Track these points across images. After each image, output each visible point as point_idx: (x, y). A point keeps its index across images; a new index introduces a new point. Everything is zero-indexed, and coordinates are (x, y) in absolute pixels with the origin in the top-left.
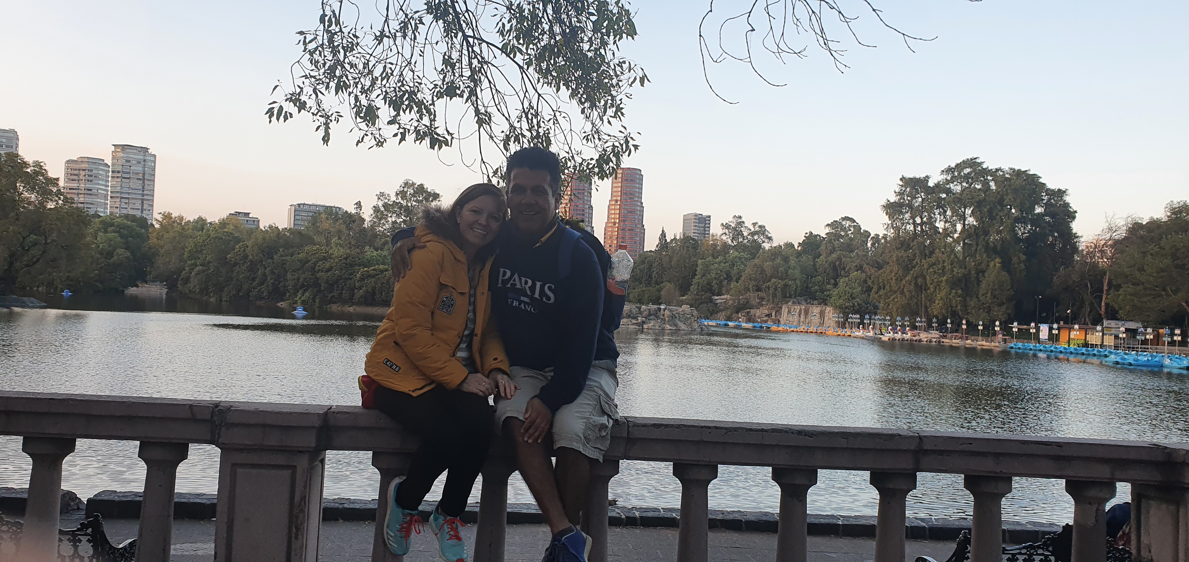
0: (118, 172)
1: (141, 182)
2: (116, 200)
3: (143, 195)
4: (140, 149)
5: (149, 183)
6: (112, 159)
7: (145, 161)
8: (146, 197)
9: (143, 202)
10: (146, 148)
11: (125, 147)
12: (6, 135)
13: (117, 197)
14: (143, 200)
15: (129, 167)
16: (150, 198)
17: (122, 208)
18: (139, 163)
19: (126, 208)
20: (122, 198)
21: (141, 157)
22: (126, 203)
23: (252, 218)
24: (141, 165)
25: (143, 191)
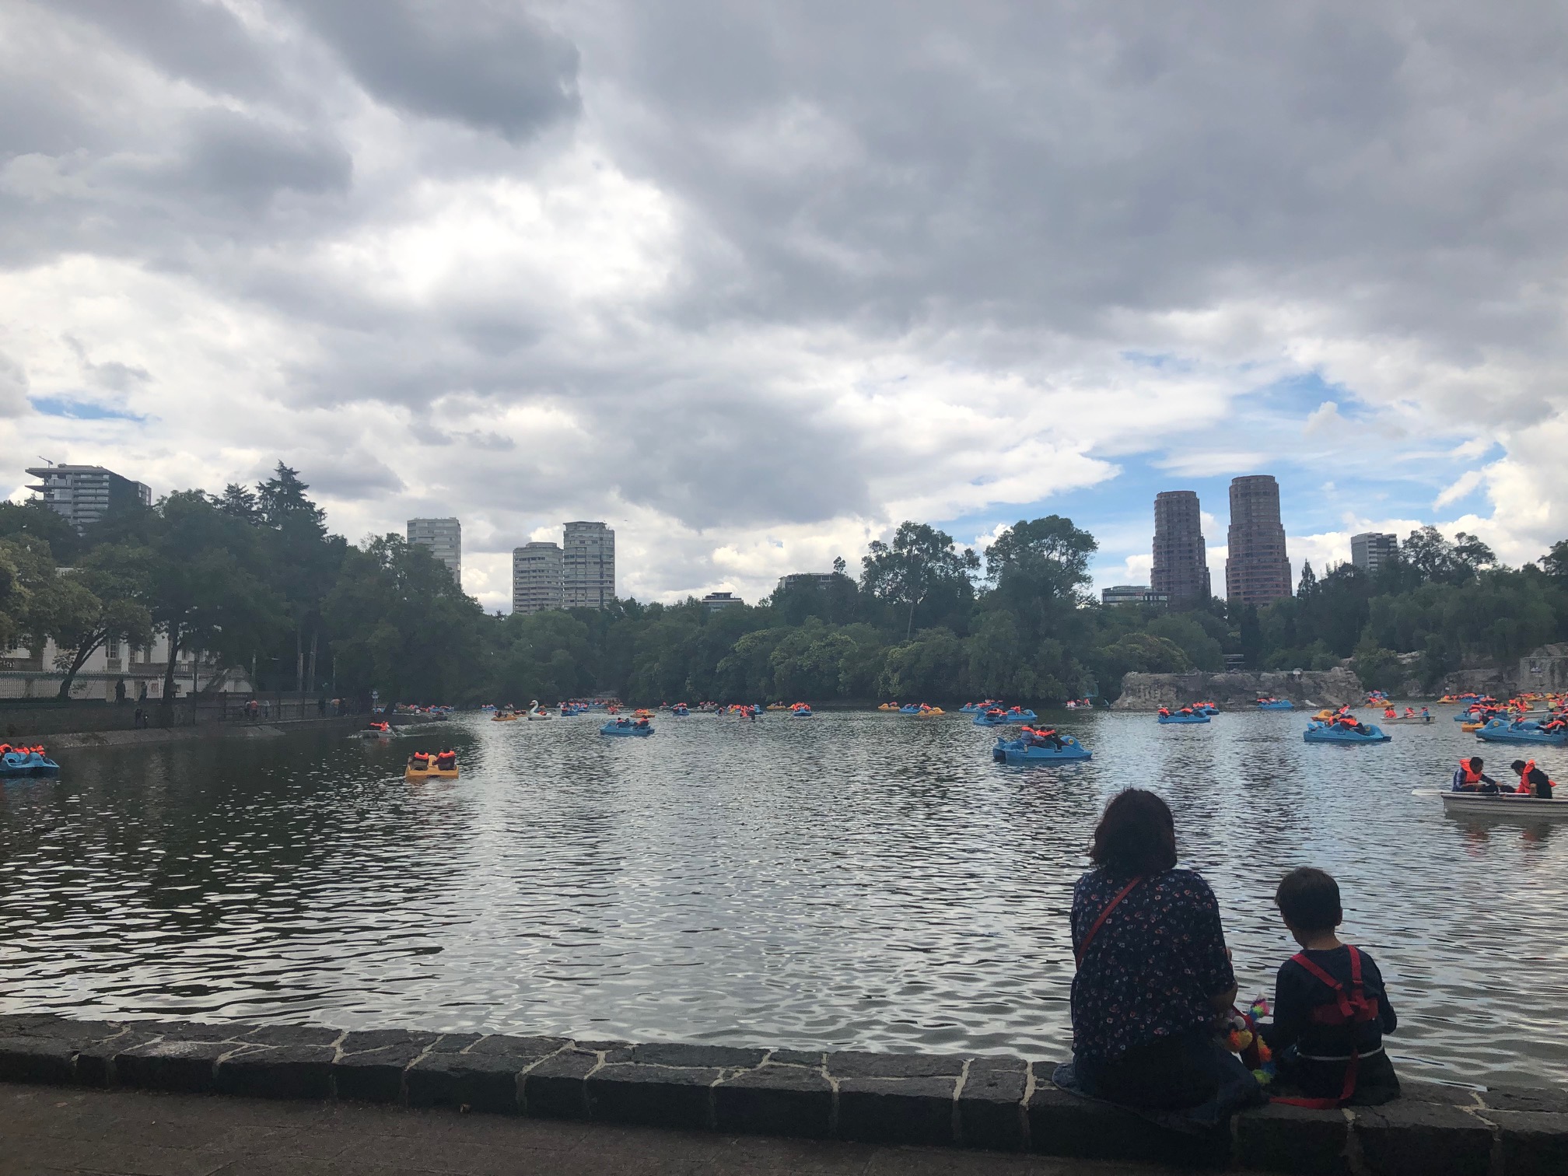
0: (573, 557)
1: (599, 566)
2: (570, 592)
3: (602, 582)
4: (596, 526)
5: (608, 566)
6: (564, 542)
7: (601, 539)
8: (605, 585)
9: (602, 592)
10: (602, 523)
11: (579, 525)
12: (447, 525)
13: (572, 588)
14: (602, 589)
15: (583, 549)
16: (611, 585)
17: (579, 601)
18: (595, 542)
19: (584, 601)
20: (577, 588)
21: (597, 535)
22: (583, 595)
23: (735, 599)
24: (597, 546)
25: (602, 577)
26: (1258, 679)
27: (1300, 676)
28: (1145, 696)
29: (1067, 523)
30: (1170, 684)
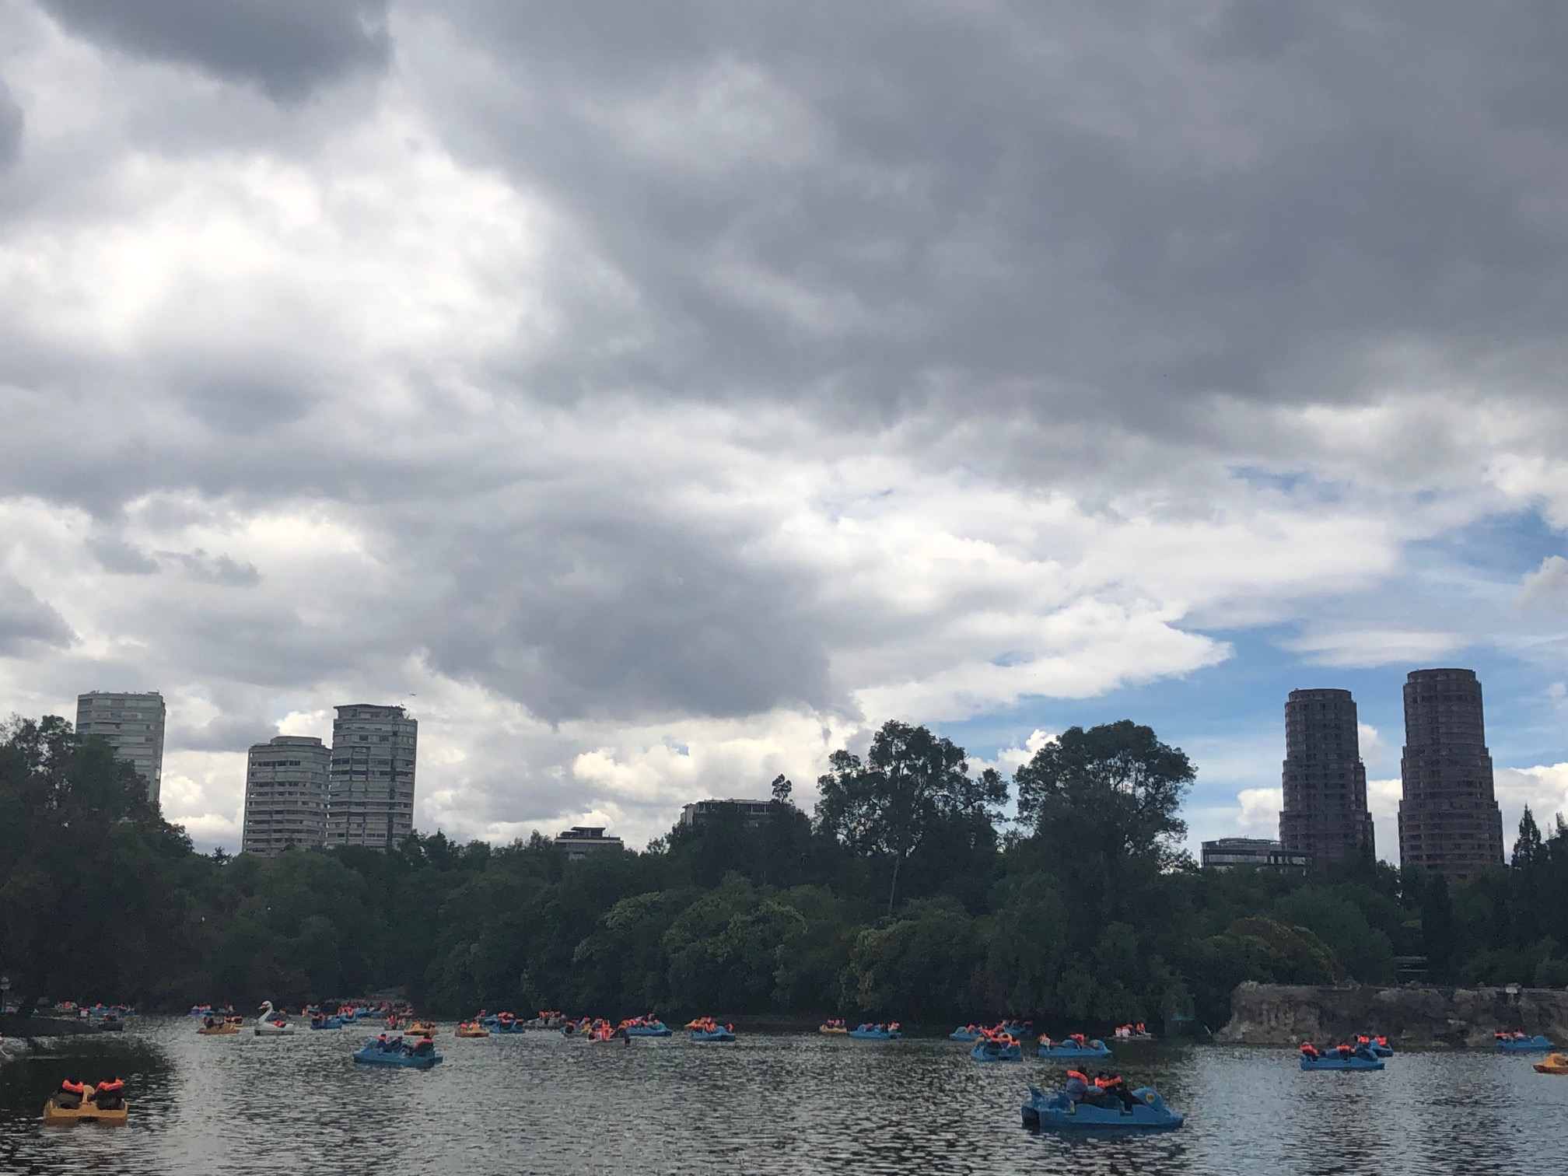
0: (346, 761)
1: (387, 779)
2: (339, 819)
3: (392, 806)
4: (386, 712)
5: (403, 779)
6: (334, 736)
7: (395, 734)
8: (396, 810)
9: (390, 821)
10: (398, 708)
11: (359, 709)
12: (142, 704)
13: (342, 814)
14: (391, 816)
15: (365, 750)
16: (406, 810)
17: (352, 835)
18: (384, 739)
19: (360, 835)
20: (351, 814)
21: (389, 728)
22: (359, 825)
23: (609, 838)
24: (387, 745)
25: (392, 797)
26: (1451, 999)
27: (1517, 996)
28: (1269, 1020)
29: (1147, 733)
30: (1308, 1004)
